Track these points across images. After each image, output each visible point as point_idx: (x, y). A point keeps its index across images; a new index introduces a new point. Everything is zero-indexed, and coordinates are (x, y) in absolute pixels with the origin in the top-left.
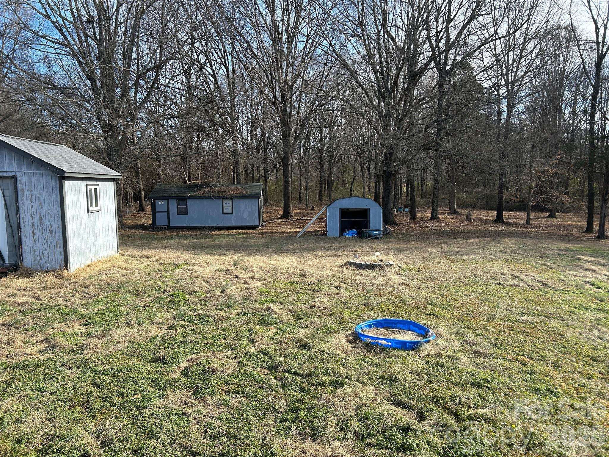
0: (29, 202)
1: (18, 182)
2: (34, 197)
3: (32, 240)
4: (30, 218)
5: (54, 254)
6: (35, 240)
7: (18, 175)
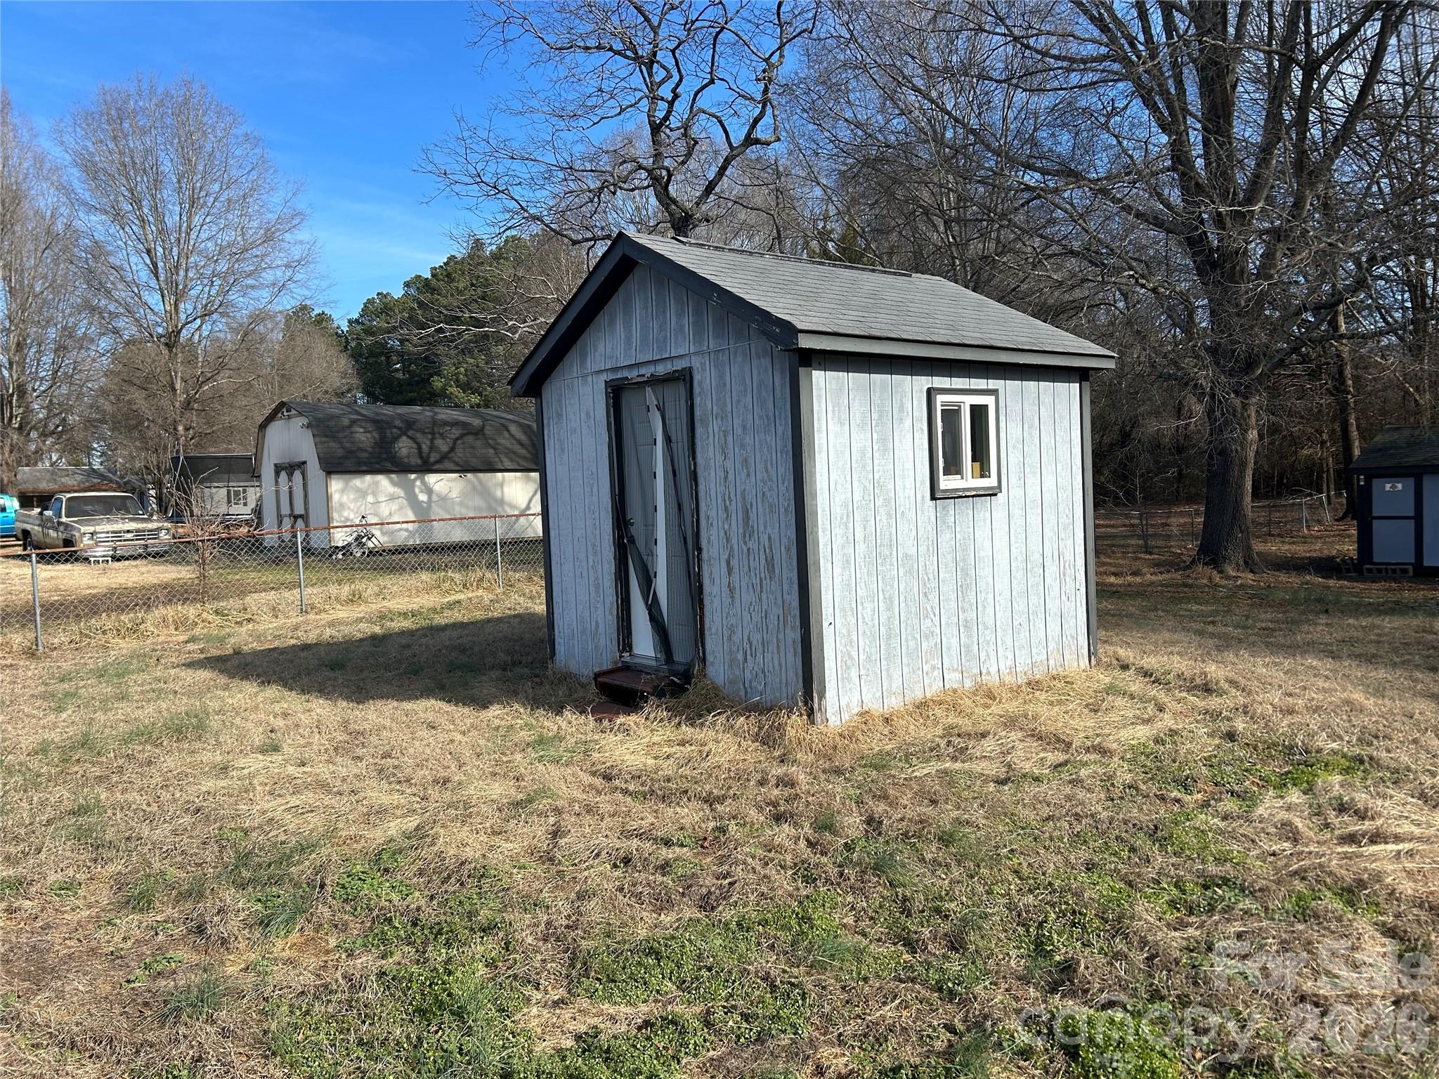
0: (720, 458)
1: (697, 390)
2: (730, 439)
3: (725, 589)
4: (722, 514)
5: (778, 647)
6: (731, 590)
7: (696, 363)
